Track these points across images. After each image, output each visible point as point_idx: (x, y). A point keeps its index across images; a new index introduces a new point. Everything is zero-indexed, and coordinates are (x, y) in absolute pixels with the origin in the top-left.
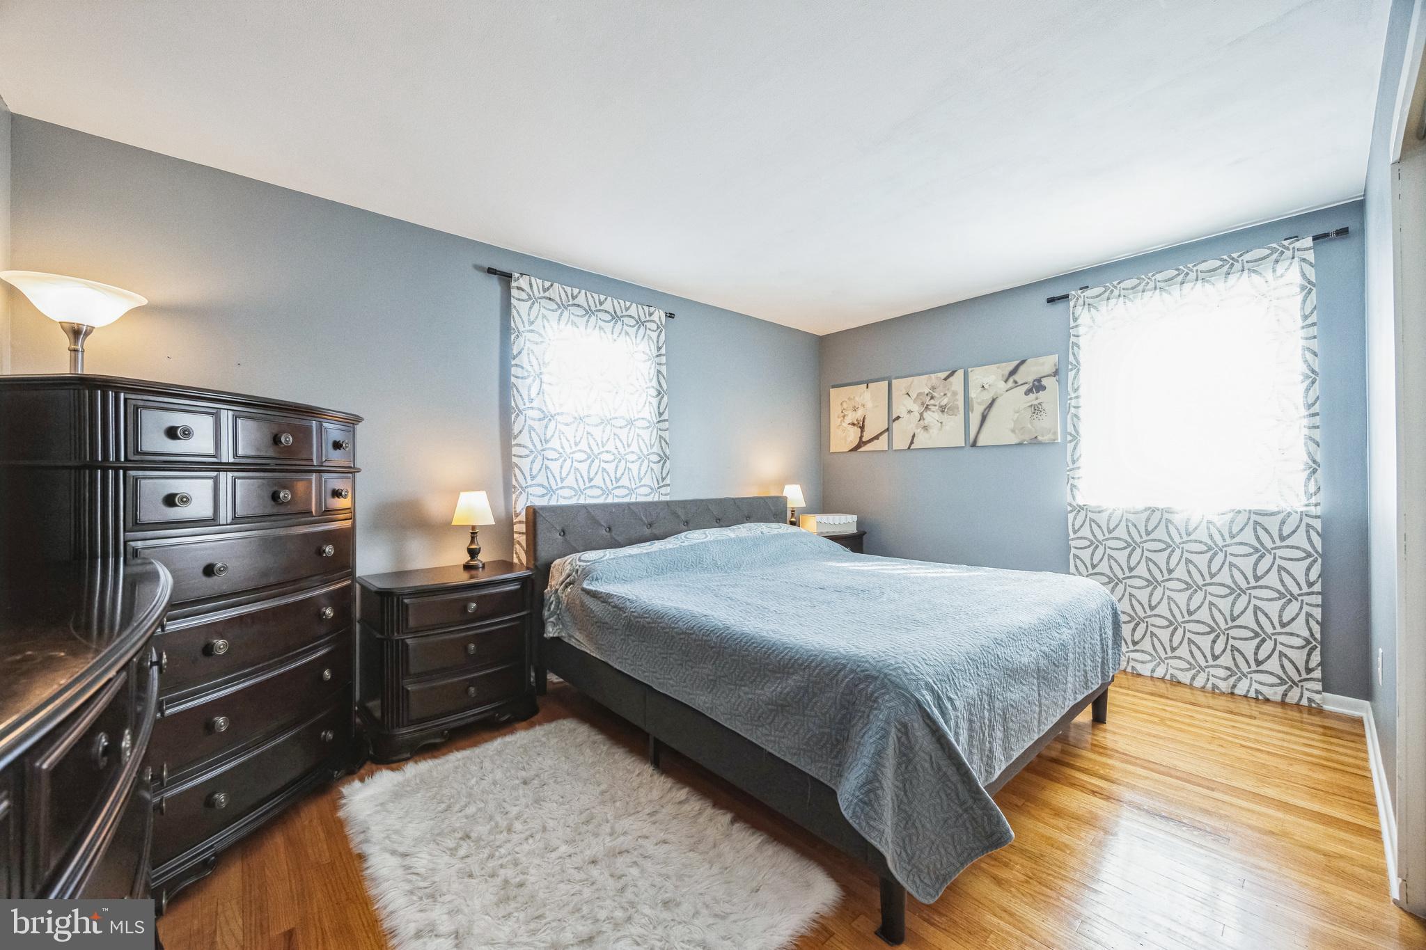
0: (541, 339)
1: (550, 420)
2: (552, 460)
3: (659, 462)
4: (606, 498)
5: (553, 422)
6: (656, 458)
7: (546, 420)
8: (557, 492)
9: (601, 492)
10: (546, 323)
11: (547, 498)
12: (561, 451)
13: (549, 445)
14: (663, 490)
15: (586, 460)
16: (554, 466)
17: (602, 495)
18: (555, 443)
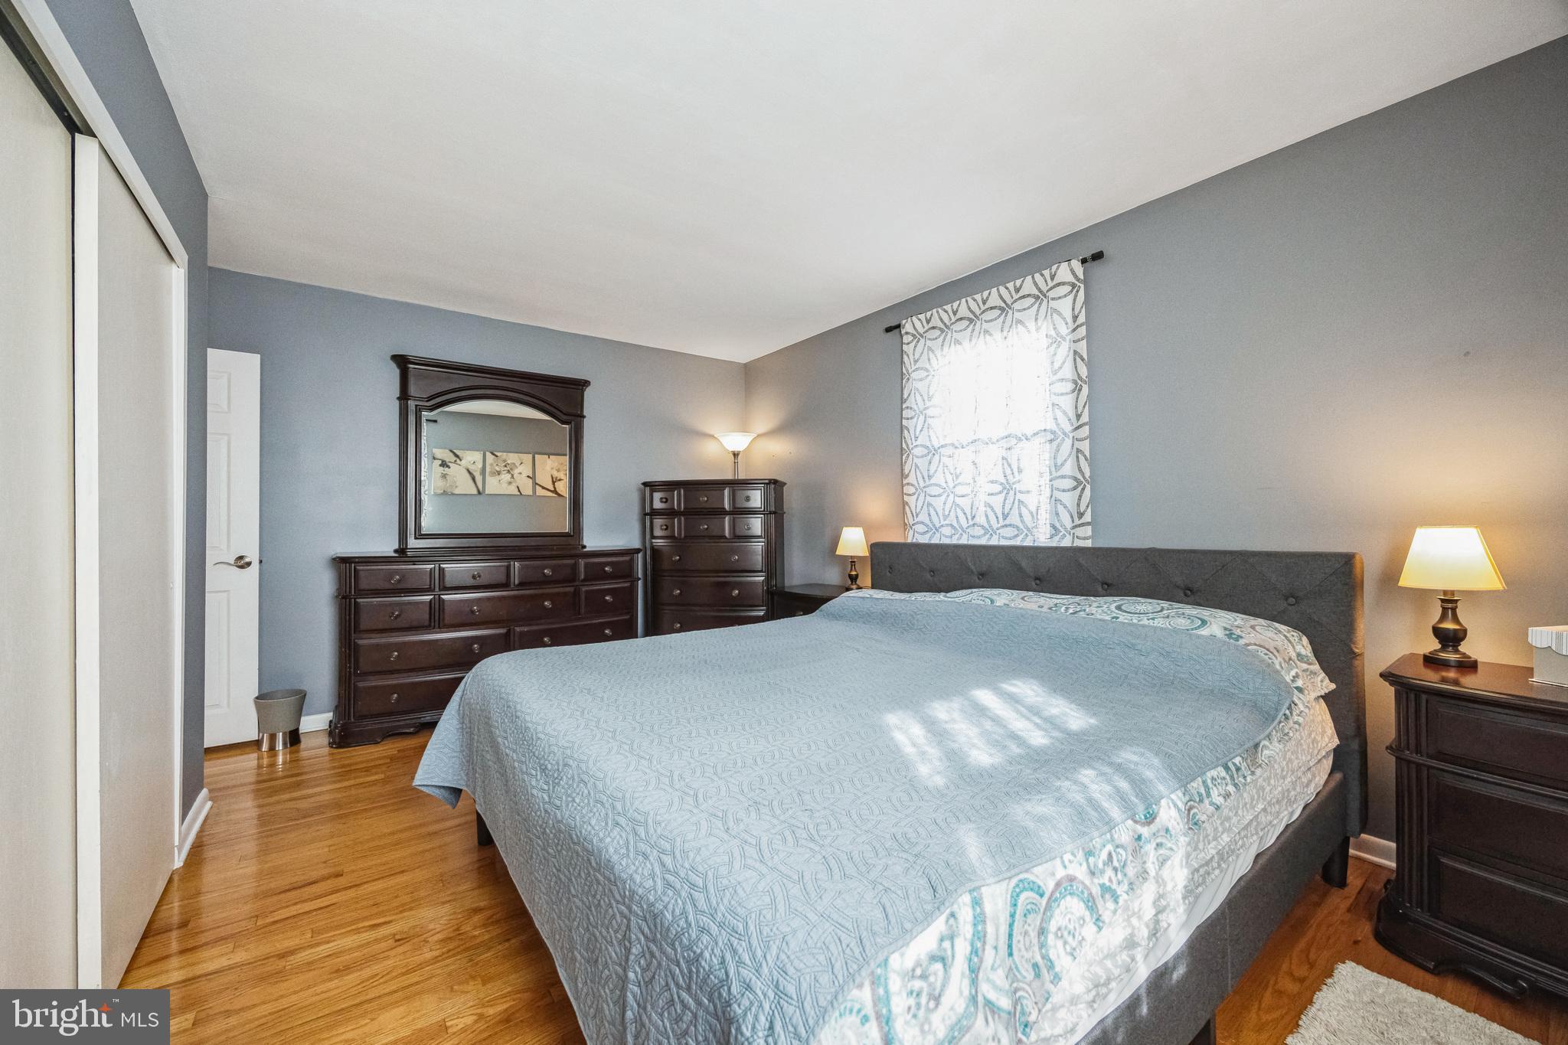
0: (926, 374)
1: (934, 454)
2: (935, 496)
3: (1075, 488)
4: (989, 539)
5: (937, 457)
6: (1071, 483)
7: (930, 455)
8: (940, 530)
9: (982, 532)
10: (931, 355)
11: (928, 536)
12: (945, 485)
13: (932, 481)
14: (1080, 532)
15: (1000, 492)
16: (938, 503)
17: (985, 534)
18: (939, 479)
